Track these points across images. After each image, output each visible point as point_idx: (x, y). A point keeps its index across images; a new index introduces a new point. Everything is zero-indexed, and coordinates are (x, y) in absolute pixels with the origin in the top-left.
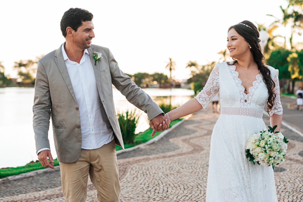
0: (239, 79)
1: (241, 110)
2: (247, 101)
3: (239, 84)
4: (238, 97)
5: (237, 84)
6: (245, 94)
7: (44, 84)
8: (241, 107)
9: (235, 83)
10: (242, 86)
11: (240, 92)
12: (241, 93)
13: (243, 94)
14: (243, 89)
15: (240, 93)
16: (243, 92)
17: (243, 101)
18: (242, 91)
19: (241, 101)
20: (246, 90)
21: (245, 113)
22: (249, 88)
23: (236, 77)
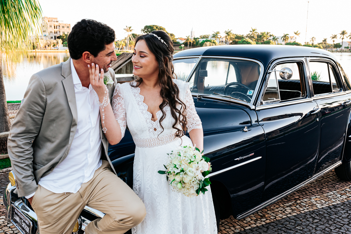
0: (145, 104)
1: (152, 140)
2: (157, 129)
3: (144, 110)
4: (145, 127)
5: (141, 110)
6: (153, 121)
7: (41, 110)
8: (151, 137)
9: (140, 109)
10: (149, 112)
11: (146, 120)
12: (148, 121)
13: (151, 122)
14: (150, 115)
15: (146, 122)
16: (150, 120)
17: (152, 130)
18: (148, 119)
19: (150, 130)
20: (153, 117)
21: (158, 144)
22: (157, 114)
23: (141, 101)
